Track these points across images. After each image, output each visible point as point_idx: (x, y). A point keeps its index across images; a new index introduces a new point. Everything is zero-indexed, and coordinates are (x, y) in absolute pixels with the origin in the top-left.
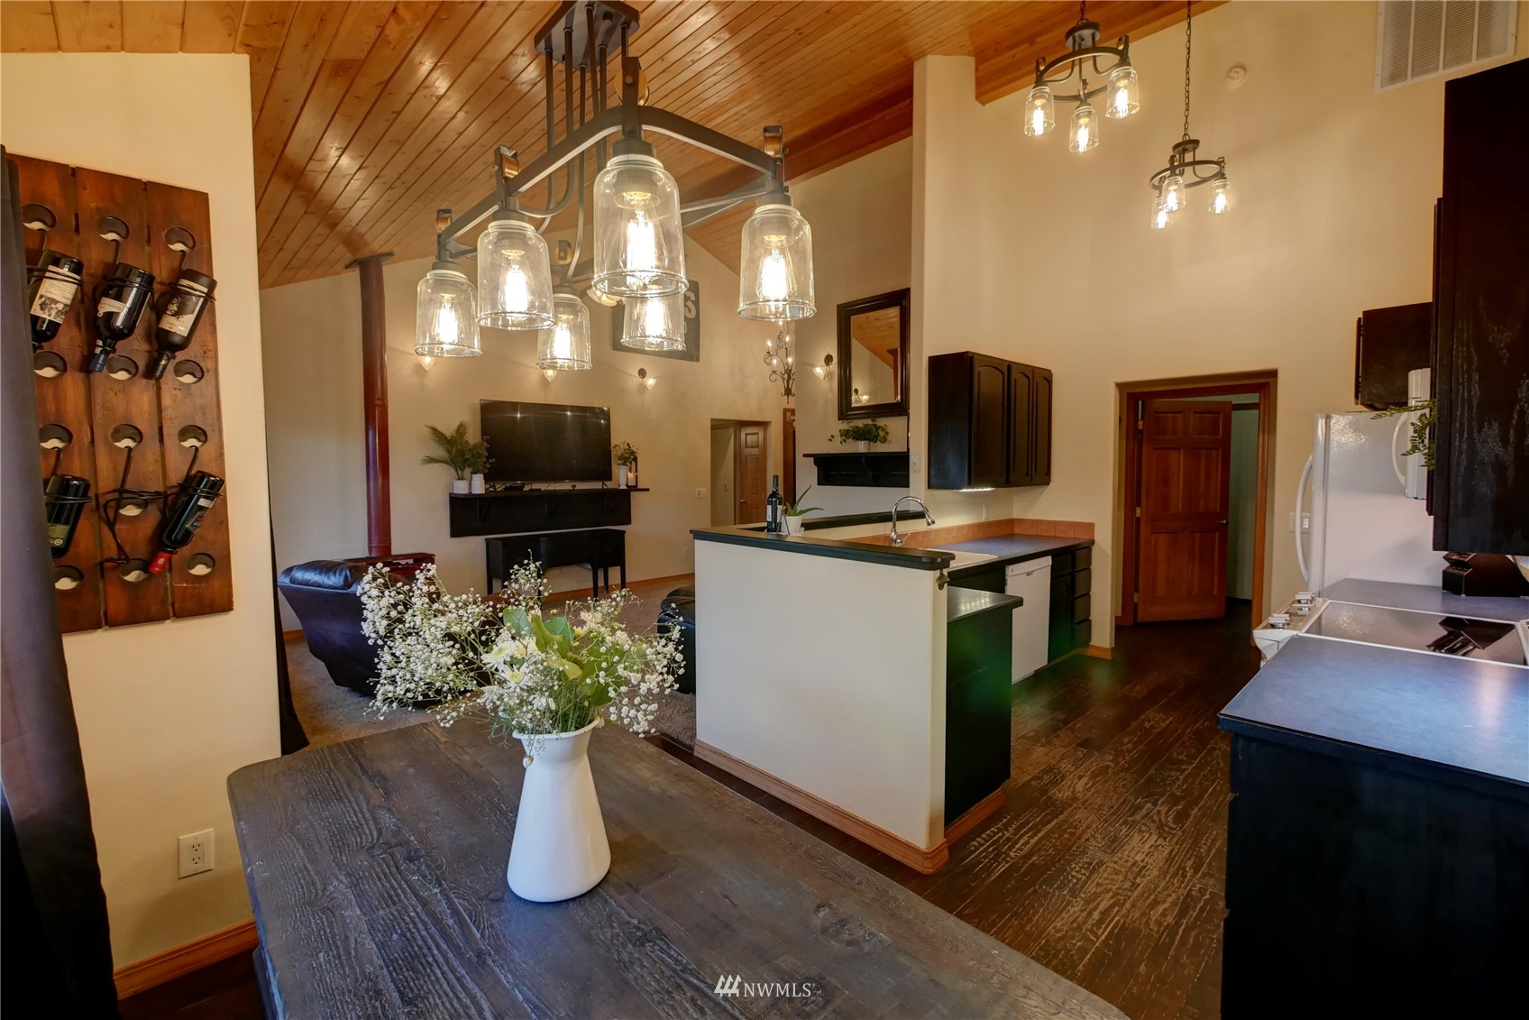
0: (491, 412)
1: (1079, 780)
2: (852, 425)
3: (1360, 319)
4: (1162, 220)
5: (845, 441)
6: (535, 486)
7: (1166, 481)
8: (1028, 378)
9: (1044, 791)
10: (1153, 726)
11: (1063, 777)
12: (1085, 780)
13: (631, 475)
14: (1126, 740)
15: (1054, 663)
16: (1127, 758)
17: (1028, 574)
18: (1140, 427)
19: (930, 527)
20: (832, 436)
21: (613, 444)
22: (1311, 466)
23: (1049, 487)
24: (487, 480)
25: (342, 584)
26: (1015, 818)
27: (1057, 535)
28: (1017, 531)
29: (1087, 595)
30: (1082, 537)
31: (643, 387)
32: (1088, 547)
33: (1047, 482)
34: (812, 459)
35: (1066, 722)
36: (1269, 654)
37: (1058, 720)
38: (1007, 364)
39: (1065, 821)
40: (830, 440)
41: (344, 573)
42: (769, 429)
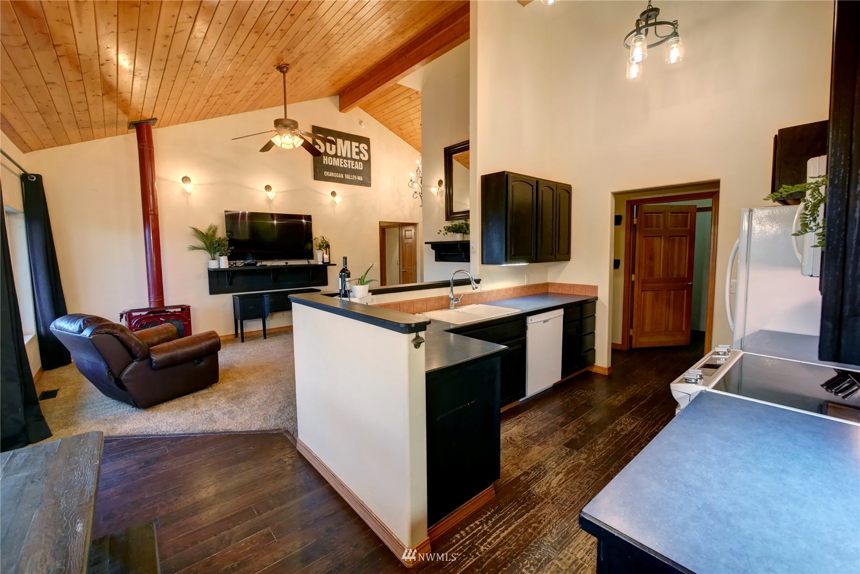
0: (232, 219)
1: (556, 477)
2: (453, 224)
3: (776, 136)
4: (634, 72)
5: (446, 233)
6: (264, 263)
7: (651, 258)
8: (553, 190)
9: (527, 486)
10: (622, 430)
11: (545, 474)
12: (560, 476)
13: (326, 257)
14: (601, 440)
15: (566, 379)
16: (597, 456)
17: (545, 322)
18: (635, 222)
19: (474, 291)
20: (440, 231)
21: (314, 237)
22: (738, 248)
23: (569, 262)
24: (230, 259)
25: (77, 330)
26: (496, 512)
27: (574, 294)
28: (550, 290)
29: (593, 333)
30: (590, 295)
31: (334, 204)
32: (593, 302)
33: (569, 259)
34: (430, 245)
35: (563, 424)
36: (683, 404)
37: (558, 423)
38: (536, 180)
39: (533, 516)
40: (439, 233)
41: (80, 322)
42: (417, 227)
